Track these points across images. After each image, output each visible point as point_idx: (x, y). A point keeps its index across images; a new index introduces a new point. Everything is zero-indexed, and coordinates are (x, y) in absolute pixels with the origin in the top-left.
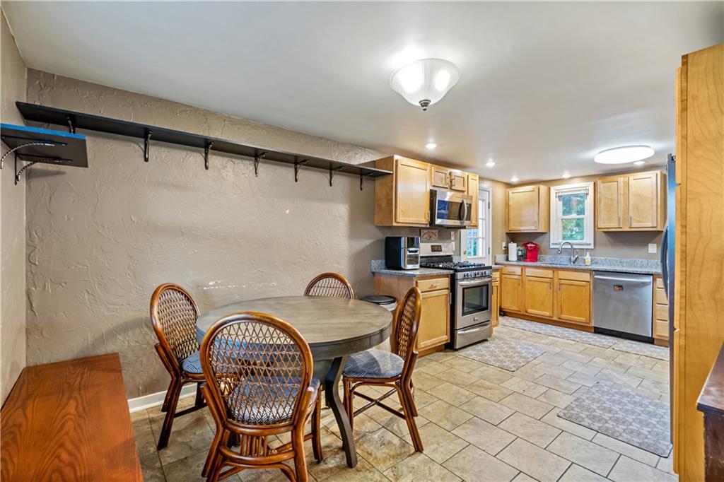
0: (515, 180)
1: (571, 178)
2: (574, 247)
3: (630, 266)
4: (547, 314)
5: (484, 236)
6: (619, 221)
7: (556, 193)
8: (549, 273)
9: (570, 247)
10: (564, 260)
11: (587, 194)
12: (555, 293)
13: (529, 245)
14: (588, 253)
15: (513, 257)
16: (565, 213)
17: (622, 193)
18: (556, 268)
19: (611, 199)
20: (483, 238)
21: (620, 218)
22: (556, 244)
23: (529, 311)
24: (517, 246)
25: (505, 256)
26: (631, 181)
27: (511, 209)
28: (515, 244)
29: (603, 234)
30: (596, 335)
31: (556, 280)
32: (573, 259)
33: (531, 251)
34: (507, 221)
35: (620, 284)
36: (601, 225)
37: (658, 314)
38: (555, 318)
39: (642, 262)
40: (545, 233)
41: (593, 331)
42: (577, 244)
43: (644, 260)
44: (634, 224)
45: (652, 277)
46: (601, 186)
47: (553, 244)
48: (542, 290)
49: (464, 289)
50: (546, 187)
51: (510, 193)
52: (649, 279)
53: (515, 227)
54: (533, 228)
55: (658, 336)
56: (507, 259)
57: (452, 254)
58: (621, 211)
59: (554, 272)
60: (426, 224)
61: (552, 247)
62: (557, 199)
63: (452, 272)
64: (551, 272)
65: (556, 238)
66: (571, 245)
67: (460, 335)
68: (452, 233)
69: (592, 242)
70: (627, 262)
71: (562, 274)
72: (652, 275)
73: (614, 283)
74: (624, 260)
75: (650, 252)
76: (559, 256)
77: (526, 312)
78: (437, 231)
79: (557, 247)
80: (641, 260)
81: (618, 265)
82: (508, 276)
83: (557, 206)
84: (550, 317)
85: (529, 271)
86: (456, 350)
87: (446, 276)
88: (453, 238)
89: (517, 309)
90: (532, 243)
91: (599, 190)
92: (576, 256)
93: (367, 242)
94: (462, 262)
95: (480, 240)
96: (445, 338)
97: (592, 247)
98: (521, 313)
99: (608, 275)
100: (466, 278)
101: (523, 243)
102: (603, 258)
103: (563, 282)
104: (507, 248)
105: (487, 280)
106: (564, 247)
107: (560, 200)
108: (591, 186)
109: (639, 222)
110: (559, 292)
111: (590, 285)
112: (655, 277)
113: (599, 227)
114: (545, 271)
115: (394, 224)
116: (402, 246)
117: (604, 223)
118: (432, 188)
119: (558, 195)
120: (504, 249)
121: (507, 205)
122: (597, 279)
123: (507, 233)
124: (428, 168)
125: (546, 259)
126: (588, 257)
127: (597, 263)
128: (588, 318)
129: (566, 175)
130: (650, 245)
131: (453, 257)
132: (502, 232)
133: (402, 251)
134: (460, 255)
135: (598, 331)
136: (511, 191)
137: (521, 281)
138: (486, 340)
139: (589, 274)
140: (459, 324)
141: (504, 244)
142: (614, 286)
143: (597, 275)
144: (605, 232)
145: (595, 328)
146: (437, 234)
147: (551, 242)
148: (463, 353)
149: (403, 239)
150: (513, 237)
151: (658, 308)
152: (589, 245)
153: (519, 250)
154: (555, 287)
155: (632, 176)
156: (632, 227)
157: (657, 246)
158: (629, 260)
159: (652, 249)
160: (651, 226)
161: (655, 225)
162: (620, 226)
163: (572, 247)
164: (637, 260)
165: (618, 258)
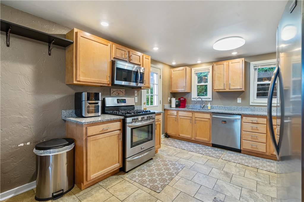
0: (174, 63)
1: (201, 63)
2: (203, 100)
3: (229, 110)
4: (189, 136)
5: (157, 94)
6: (224, 86)
8: (190, 114)
9: (201, 100)
10: (198, 106)
11: (209, 72)
12: (193, 125)
13: (181, 99)
14: (209, 103)
15: (174, 105)
16: (199, 82)
17: (226, 70)
18: (194, 111)
19: (220, 74)
20: (157, 95)
21: (224, 84)
22: (194, 98)
23: (181, 135)
24: (176, 100)
25: (169, 105)
26: (230, 64)
27: (173, 80)
28: (175, 99)
29: (216, 93)
30: (213, 148)
31: (193, 118)
32: (202, 106)
33: (182, 102)
34: (170, 86)
35: (225, 120)
36: (215, 88)
37: (243, 136)
38: (193, 139)
39: (234, 107)
40: (189, 93)
41: (211, 146)
42: (204, 99)
43: (236, 106)
44: (232, 87)
45: (240, 116)
46: (216, 67)
47: (193, 98)
48: (187, 123)
49: (132, 129)
50: (190, 68)
51: (172, 71)
52: (239, 117)
53: (175, 90)
54: (183, 90)
55: (243, 148)
56: (171, 107)
57: (134, 104)
58: (225, 80)
59: (192, 113)
60: (109, 84)
61: (192, 100)
62: (195, 75)
63: (122, 117)
64: (191, 114)
65: (194, 95)
66: (201, 99)
67: (129, 161)
68: (136, 92)
69: (211, 98)
70: (227, 108)
71: (197, 115)
72: (241, 115)
73: (222, 120)
74: (226, 106)
75: (238, 102)
76: (196, 105)
77: (179, 136)
78: (124, 90)
79: (195, 100)
80: (234, 106)
81: (223, 109)
82: (170, 116)
83: (195, 79)
84: (190, 138)
85: (181, 113)
86: (127, 172)
87: (119, 120)
88: (136, 95)
89: (175, 134)
90: (183, 98)
91: (214, 69)
92: (204, 105)
93: (57, 97)
94: (142, 109)
95: (155, 96)
96: (117, 165)
97: (211, 100)
98: (177, 136)
99: (219, 116)
100: (134, 121)
101: (179, 98)
102: (216, 106)
103: (197, 119)
104: (170, 100)
105: (151, 121)
106: (198, 100)
107: (196, 75)
108: (210, 67)
109: (234, 86)
110: (195, 124)
111: (210, 120)
112: (242, 116)
113: (215, 89)
114: (188, 113)
115: (75, 82)
116: (84, 99)
117: (217, 87)
118: (113, 59)
119: (195, 72)
120: (169, 101)
121: (171, 78)
122: (214, 117)
123: (171, 93)
124: (109, 45)
125: (190, 106)
126: (209, 106)
127: (213, 108)
128: (209, 139)
129: (199, 62)
130: (238, 98)
131: (135, 106)
132: (168, 92)
133: (84, 102)
134: (141, 105)
135: (214, 146)
136: (172, 70)
137: (176, 119)
138: (152, 159)
139: (209, 115)
140: (128, 154)
141: (169, 99)
142: (222, 121)
143: (213, 115)
144: (217, 92)
145: (212, 144)
146: (124, 92)
148: (131, 174)
149: (84, 94)
150: (174, 94)
151: (243, 133)
152: (210, 98)
153: (177, 102)
154: (193, 122)
155: (230, 62)
156: (230, 88)
157: (242, 99)
158: (228, 107)
159: (239, 101)
160: (239, 88)
161: (241, 88)
162: (225, 89)
163: (202, 100)
164: (232, 106)
165: (223, 105)
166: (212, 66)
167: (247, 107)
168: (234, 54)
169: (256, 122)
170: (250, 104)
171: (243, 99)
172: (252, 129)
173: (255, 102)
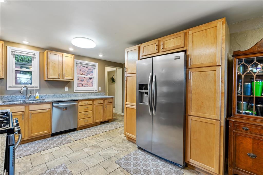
2: (29, 89)
7: (12, 52)
10: (19, 97)
11: (34, 58)
14: (37, 92)
19: (55, 64)
21: (59, 74)
26: (64, 57)
29: (45, 81)
35: (66, 107)
43: (64, 94)
47: (10, 87)
58: (60, 70)
61: (8, 89)
62: (12, 56)
69: (39, 86)
70: (57, 96)
74: (56, 95)
80: (62, 94)
97: (39, 89)
102: (45, 95)
103: (33, 112)
107: (14, 57)
108: (37, 53)
109: (67, 77)
117: (51, 76)
125: (3, 98)
126: (37, 95)
128: (49, 130)
130: (65, 87)
147: (8, 86)
151: (80, 114)
152: (37, 87)
154: (26, 117)
155: (64, 55)
156: (64, 78)
157: (68, 88)
158: (57, 94)
159: (66, 89)
160: (71, 79)
161: (73, 79)
162: (60, 79)
163: (27, 89)
164: (61, 94)
165: (52, 94)
166: (39, 52)
167: (73, 94)
168: (71, 49)
169: (87, 104)
170: (75, 92)
171: (70, 87)
172: (85, 110)
173: (78, 90)
